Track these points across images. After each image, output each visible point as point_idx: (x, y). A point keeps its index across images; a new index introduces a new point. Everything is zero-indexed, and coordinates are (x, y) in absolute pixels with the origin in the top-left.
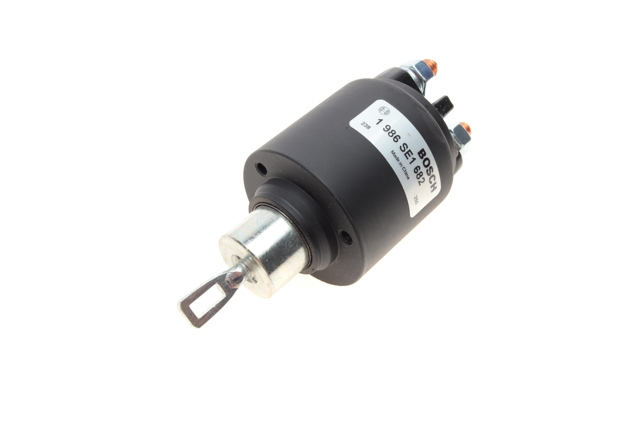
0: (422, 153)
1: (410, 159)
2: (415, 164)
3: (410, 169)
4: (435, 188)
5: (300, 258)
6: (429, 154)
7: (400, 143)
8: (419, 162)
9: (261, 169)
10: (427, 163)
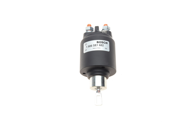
0: (98, 42)
1: (97, 45)
2: (99, 45)
3: (99, 46)
4: (107, 43)
5: (105, 78)
6: (99, 41)
7: (93, 46)
8: (99, 44)
9: (84, 73)
10: (100, 42)
